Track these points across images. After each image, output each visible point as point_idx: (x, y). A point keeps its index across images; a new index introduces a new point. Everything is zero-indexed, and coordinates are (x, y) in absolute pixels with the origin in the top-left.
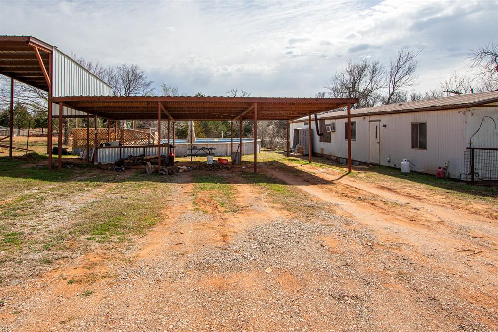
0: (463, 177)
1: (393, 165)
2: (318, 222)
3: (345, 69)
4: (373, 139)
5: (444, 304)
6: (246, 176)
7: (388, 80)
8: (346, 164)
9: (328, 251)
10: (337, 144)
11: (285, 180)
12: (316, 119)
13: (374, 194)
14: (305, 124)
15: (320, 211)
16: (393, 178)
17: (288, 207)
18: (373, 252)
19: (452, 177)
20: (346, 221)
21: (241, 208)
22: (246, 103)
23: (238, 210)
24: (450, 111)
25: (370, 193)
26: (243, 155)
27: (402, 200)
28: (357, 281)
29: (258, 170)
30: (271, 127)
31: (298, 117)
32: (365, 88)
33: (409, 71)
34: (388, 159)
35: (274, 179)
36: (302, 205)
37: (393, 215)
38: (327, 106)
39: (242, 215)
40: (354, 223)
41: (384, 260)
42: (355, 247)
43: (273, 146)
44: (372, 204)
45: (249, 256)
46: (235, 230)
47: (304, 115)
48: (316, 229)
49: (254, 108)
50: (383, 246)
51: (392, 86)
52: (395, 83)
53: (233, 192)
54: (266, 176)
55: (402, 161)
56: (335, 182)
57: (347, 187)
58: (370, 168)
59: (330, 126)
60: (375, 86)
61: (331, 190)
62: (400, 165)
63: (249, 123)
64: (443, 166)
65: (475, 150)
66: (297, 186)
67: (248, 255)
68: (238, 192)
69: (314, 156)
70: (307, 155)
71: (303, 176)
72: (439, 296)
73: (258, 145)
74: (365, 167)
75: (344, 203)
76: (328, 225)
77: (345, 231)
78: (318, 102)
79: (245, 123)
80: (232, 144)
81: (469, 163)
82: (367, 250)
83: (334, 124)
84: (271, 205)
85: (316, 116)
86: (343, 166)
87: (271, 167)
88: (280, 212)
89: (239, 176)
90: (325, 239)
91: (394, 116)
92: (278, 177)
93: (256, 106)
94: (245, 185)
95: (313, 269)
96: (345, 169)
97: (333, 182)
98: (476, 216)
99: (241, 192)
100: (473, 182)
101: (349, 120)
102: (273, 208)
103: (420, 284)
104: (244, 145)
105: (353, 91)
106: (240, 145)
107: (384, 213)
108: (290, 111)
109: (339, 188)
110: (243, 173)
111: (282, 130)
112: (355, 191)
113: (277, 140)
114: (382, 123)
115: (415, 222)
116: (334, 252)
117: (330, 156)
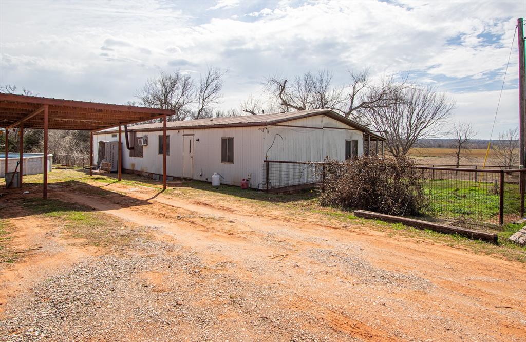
0: (261, 187)
1: (205, 180)
2: (135, 254)
3: (157, 79)
4: (186, 154)
5: (275, 320)
6: (29, 204)
7: (198, 95)
8: (159, 180)
9: (154, 291)
10: (150, 159)
11: (88, 205)
12: (126, 131)
13: (191, 211)
14: (113, 136)
15: (137, 239)
16: (207, 192)
17: (95, 241)
18: (201, 279)
19: (252, 187)
20: (168, 247)
21: (21, 254)
22: (32, 104)
23: (17, 258)
24: (252, 128)
25: (188, 210)
26: (25, 175)
27: (217, 214)
28: (191, 322)
29: (48, 194)
30: (67, 139)
31: (105, 127)
32: (177, 101)
33: (216, 89)
34: (201, 173)
35: (73, 204)
36: (114, 235)
37: (213, 232)
38: (141, 116)
39: (23, 264)
40: (177, 248)
41: (214, 286)
42: (183, 278)
43: (70, 162)
44: (192, 223)
45: (37, 333)
46: (11, 292)
47: (113, 125)
48: (135, 264)
49: (43, 111)
50: (210, 269)
51: (201, 102)
52: (204, 99)
53: (7, 230)
54: (61, 202)
55: (213, 174)
56: (151, 201)
57: (164, 206)
58: (183, 183)
59: (142, 139)
60: (187, 100)
61: (146, 211)
62: (211, 178)
63: (35, 133)
64: (246, 178)
65: (270, 163)
66: (105, 211)
67: (34, 331)
68: (16, 229)
69: (123, 172)
70: (117, 172)
71: (112, 198)
72: (268, 313)
73: (48, 162)
74: (178, 182)
75: (164, 226)
76: (148, 256)
77: (169, 260)
78: (131, 111)
79: (28, 132)
80: (6, 160)
81: (265, 174)
82: (195, 278)
83: (146, 137)
84: (70, 241)
85: (126, 127)
86: (157, 183)
87: (68, 189)
88: (84, 249)
89: (18, 205)
90: (147, 276)
91: (207, 130)
92: (79, 201)
93: (46, 109)
94: (28, 217)
95: (137, 324)
96: (159, 186)
97: (148, 201)
98: (276, 221)
99: (22, 228)
100: (267, 191)
101: (165, 133)
102: (74, 245)
103: (251, 305)
104: (27, 161)
105: (165, 103)
106: (21, 162)
107: (204, 231)
108: (95, 119)
109: (156, 208)
110: (25, 200)
111: (82, 143)
112: (172, 209)
113: (76, 154)
114: (196, 137)
115: (233, 236)
116: (160, 291)
117: (142, 172)
